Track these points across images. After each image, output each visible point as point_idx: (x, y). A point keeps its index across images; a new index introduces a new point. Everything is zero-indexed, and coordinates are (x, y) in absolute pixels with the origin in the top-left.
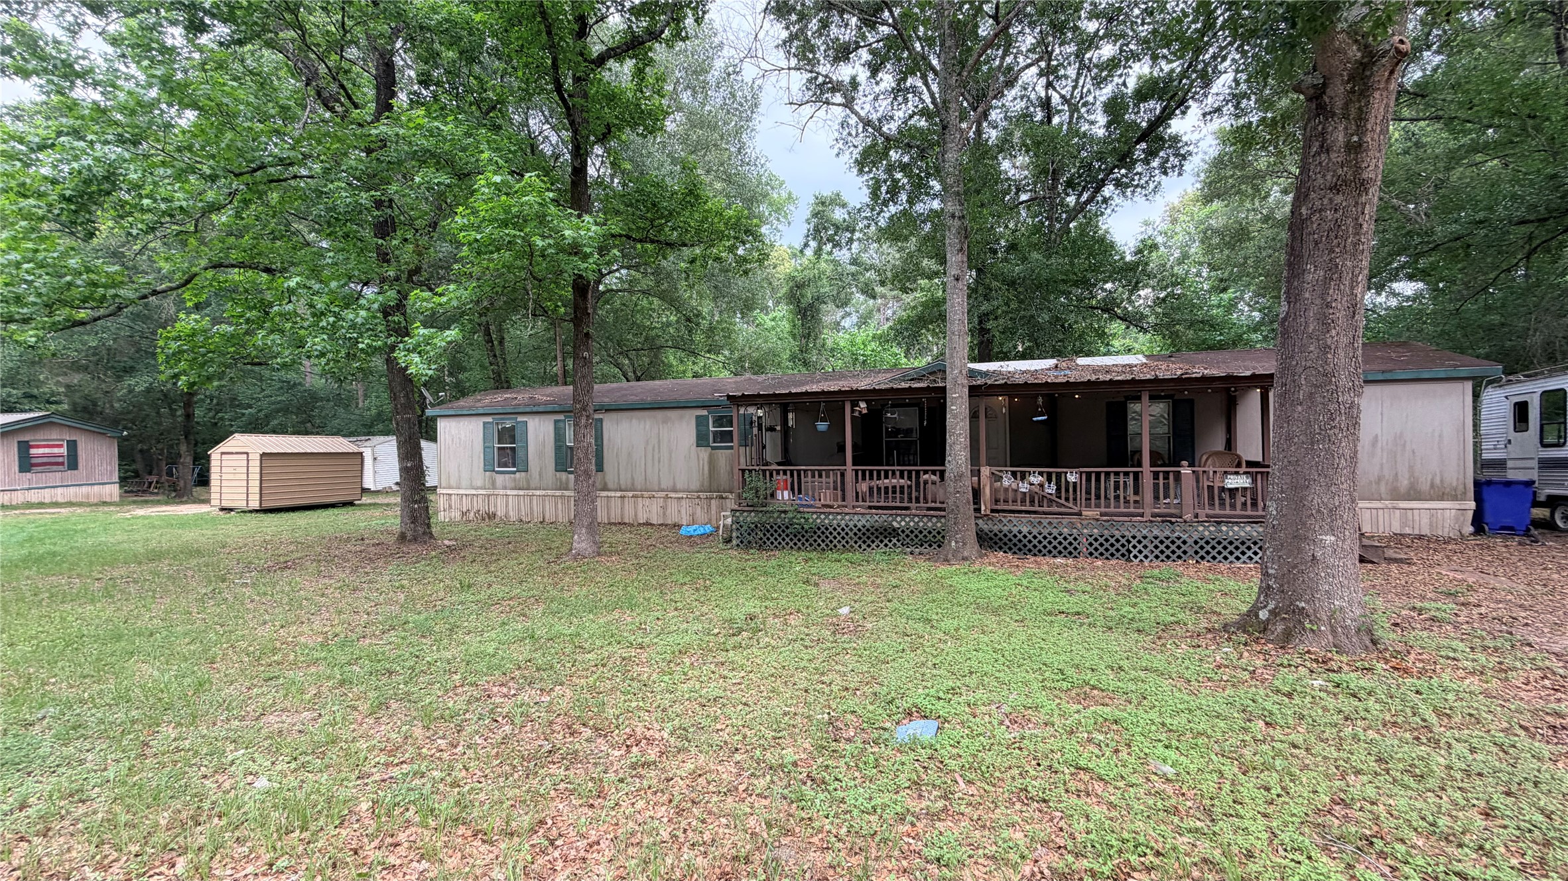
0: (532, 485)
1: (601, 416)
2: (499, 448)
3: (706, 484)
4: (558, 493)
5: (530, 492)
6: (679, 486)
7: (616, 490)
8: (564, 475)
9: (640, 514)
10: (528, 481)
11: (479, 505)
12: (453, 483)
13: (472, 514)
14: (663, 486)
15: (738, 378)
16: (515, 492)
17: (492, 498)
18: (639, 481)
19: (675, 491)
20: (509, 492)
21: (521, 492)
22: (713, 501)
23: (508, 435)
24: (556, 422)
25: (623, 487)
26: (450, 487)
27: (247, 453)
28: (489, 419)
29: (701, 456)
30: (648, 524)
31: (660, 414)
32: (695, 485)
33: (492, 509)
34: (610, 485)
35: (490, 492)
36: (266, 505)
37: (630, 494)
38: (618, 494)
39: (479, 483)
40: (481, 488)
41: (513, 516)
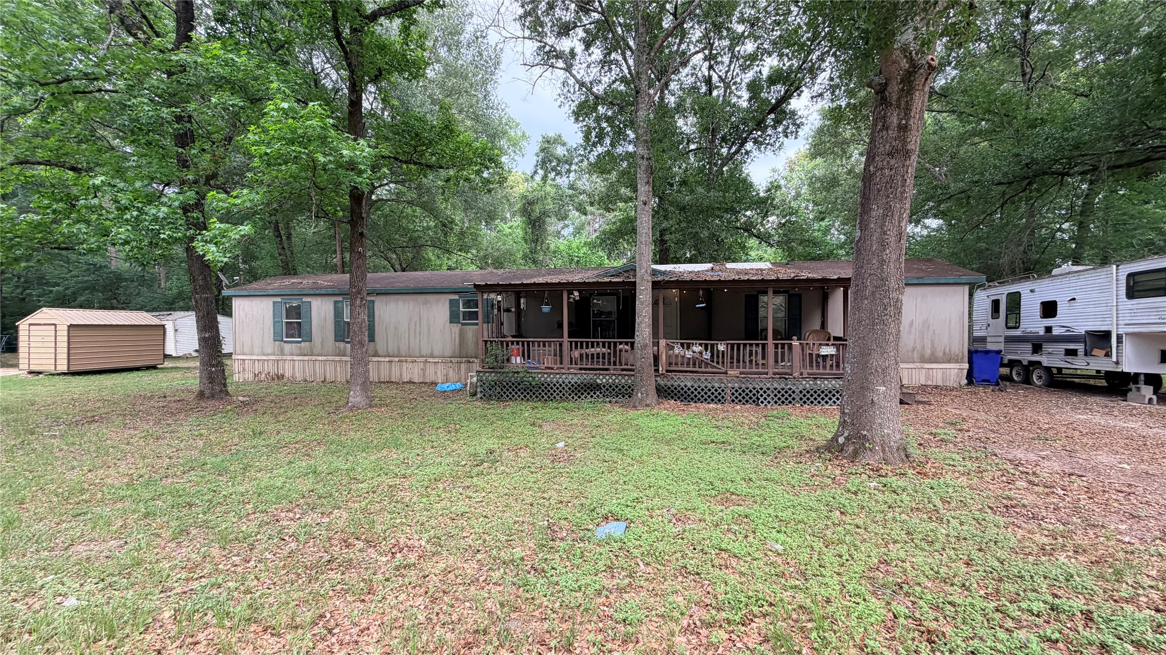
0: (315, 352)
1: (373, 298)
2: (287, 323)
3: (457, 351)
4: (337, 358)
5: (314, 358)
6: (436, 353)
7: (385, 356)
8: (342, 345)
9: (404, 374)
10: (312, 350)
11: (271, 368)
12: (246, 350)
13: (263, 375)
14: (424, 353)
15: (483, 272)
16: (300, 358)
17: (281, 363)
18: (404, 349)
19: (432, 356)
20: (295, 358)
21: (306, 358)
22: (462, 365)
23: (295, 312)
24: (336, 302)
25: (391, 354)
26: (244, 354)
27: (55, 325)
28: (279, 299)
29: (453, 330)
30: (411, 382)
31: (421, 298)
32: (448, 352)
33: (281, 372)
34: (380, 352)
35: (280, 357)
36: (73, 369)
37: (397, 359)
38: (387, 359)
39: (270, 351)
40: (271, 355)
41: (299, 376)
